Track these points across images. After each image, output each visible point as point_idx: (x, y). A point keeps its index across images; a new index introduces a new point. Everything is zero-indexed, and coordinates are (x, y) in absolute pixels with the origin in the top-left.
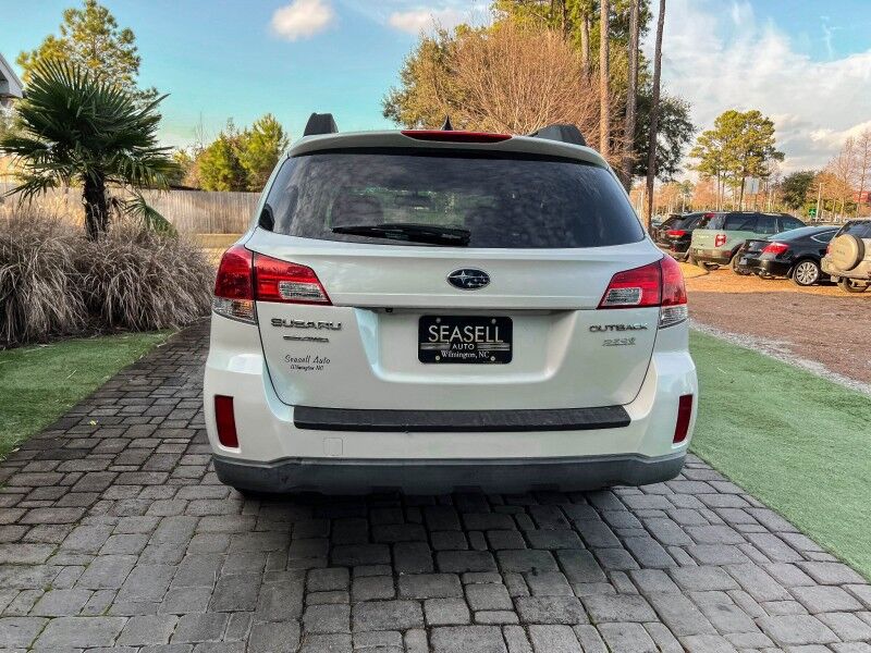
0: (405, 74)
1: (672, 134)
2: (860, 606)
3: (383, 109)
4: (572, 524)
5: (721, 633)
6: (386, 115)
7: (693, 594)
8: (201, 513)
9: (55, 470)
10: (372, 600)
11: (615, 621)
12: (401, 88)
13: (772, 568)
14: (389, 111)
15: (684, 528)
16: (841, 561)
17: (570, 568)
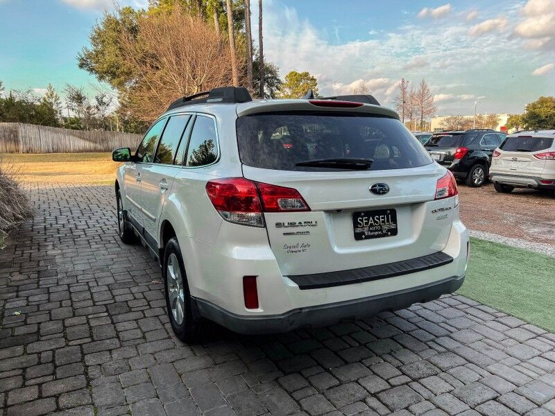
0: (93, 39)
1: (270, 85)
2: (534, 335)
3: (78, 62)
4: (386, 322)
5: (497, 361)
6: (81, 66)
7: (470, 345)
8: (170, 360)
9: (25, 352)
10: (330, 388)
11: (452, 367)
12: (91, 48)
13: (487, 324)
14: (83, 64)
15: (436, 312)
16: (509, 315)
17: (407, 345)
